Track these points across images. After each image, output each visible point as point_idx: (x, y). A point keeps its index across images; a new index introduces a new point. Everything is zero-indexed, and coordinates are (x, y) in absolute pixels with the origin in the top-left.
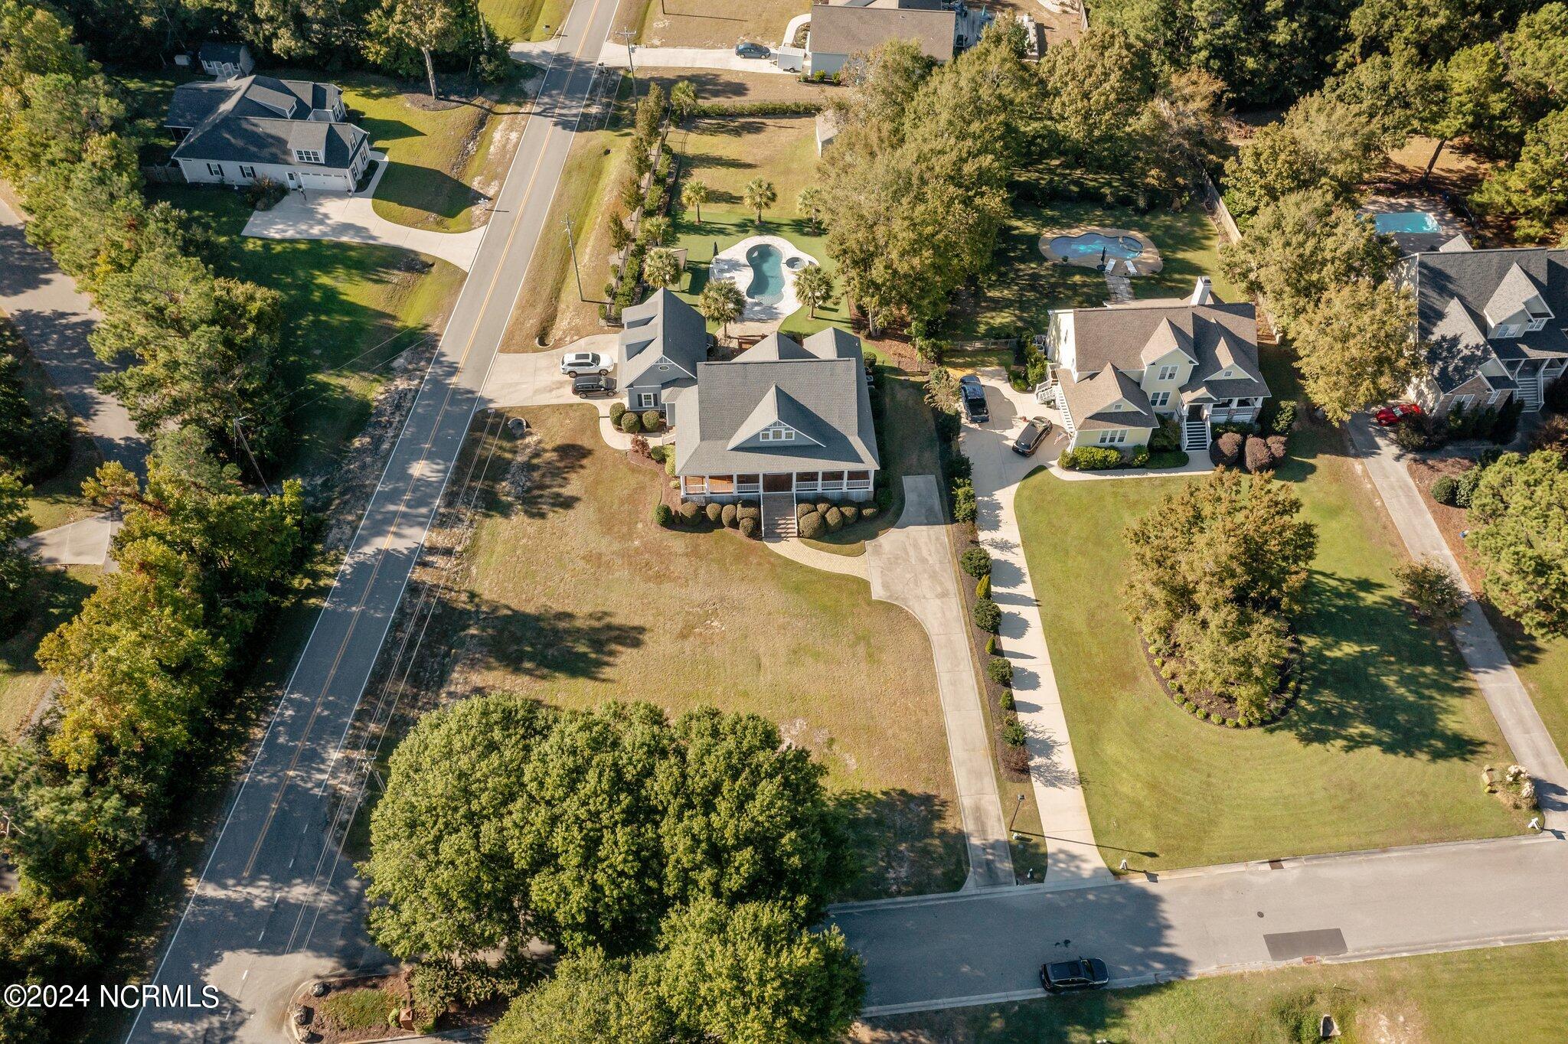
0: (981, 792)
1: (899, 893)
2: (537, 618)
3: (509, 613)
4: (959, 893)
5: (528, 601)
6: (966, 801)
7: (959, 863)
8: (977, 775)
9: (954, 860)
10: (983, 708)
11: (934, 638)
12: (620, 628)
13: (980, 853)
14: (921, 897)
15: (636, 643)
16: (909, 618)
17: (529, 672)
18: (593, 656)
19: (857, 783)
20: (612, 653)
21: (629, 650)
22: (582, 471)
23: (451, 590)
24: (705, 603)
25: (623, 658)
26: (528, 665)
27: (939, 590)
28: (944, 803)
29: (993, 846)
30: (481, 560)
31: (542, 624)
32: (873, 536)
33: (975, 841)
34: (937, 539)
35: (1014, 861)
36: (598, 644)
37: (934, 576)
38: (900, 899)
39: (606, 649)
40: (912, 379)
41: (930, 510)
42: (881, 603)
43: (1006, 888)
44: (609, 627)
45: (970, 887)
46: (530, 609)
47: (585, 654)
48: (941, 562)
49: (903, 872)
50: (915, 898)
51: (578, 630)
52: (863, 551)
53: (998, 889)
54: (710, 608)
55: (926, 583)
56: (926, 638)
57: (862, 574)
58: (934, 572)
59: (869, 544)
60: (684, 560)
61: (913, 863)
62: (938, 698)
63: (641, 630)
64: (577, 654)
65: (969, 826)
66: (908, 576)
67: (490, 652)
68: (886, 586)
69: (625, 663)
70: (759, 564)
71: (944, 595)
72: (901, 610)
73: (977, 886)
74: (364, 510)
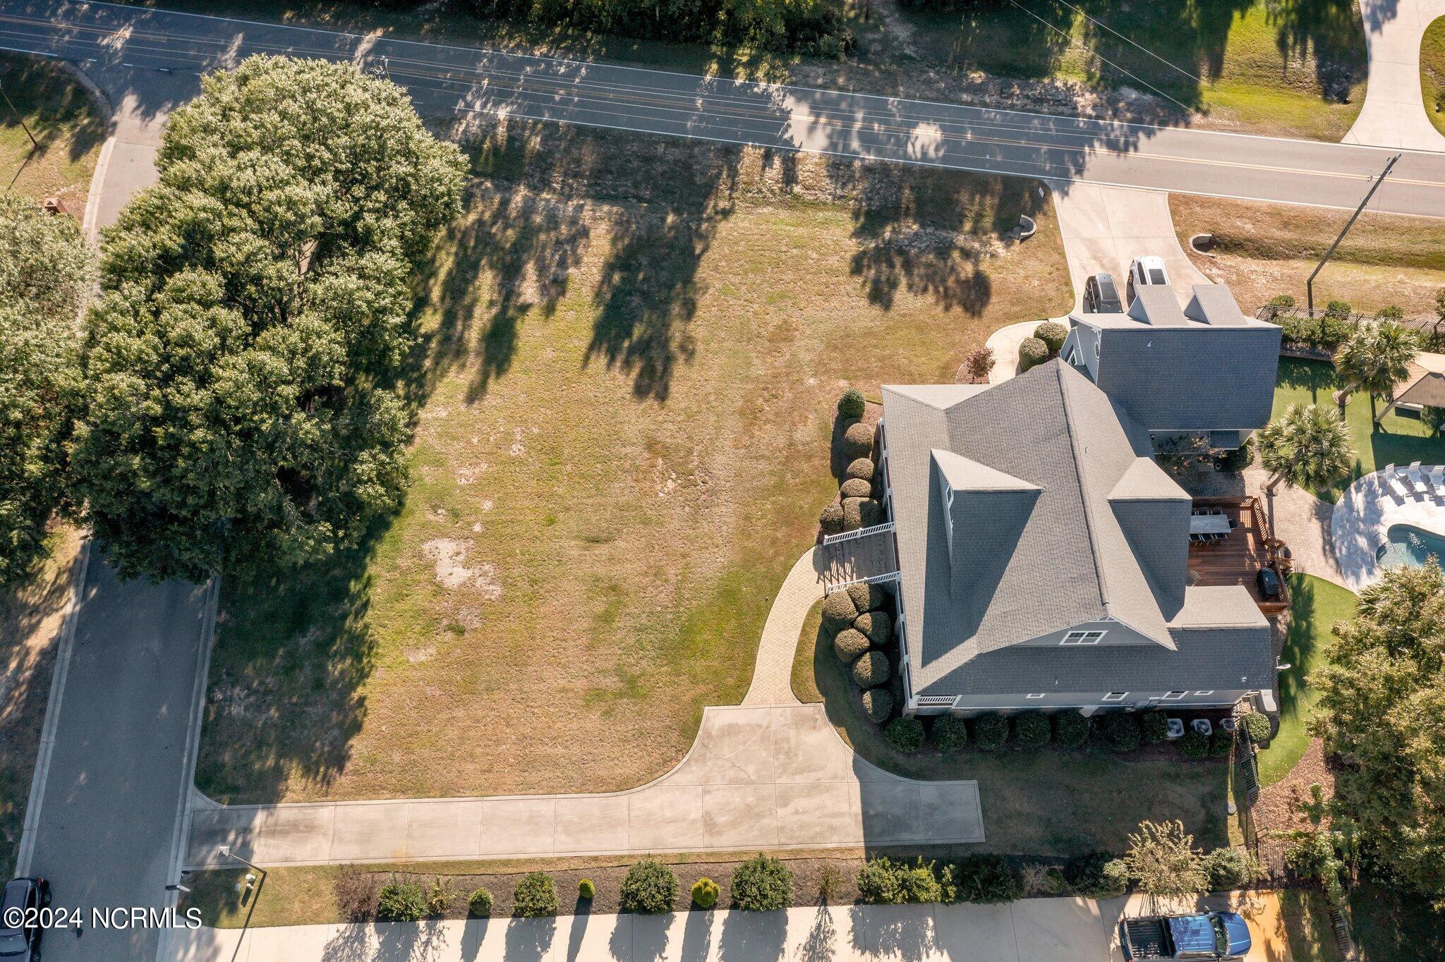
0: (337, 837)
1: (210, 700)
2: (688, 281)
3: (698, 251)
4: (191, 783)
5: (716, 269)
6: (326, 813)
7: (234, 789)
8: (367, 835)
9: (241, 782)
10: (481, 863)
11: (622, 799)
12: (667, 371)
13: (243, 823)
14: (198, 730)
15: (640, 391)
16: (666, 763)
17: (607, 278)
18: (626, 344)
19: (387, 660)
20: (627, 364)
21: (631, 383)
22: (940, 308)
23: (731, 189)
24: (707, 471)
25: (621, 378)
26: (616, 278)
27: (721, 820)
28: (327, 781)
29: (246, 845)
30: (784, 214)
31: (679, 286)
32: (835, 717)
33: (260, 818)
34: (832, 829)
35: (216, 873)
36: (642, 349)
37: (750, 814)
38: (203, 702)
39: (636, 358)
40: (1233, 822)
41: (898, 824)
42: (698, 721)
43: (181, 856)
44: (669, 360)
45: (197, 801)
46: (703, 272)
47: (629, 334)
48: (781, 829)
49: (236, 710)
50: (200, 723)
51: (667, 326)
52: (802, 697)
53: (183, 843)
54: (698, 477)
55: (737, 798)
56: (624, 785)
57: (754, 693)
58: (759, 816)
59: (818, 709)
60: (781, 441)
61: (248, 725)
62: (511, 792)
63: (663, 396)
64: (631, 326)
65: (286, 811)
66: (751, 769)
67: (640, 238)
68: (730, 730)
69: (614, 379)
70: (774, 542)
71: (709, 824)
72: (682, 751)
73: (196, 812)
74: (854, 91)
